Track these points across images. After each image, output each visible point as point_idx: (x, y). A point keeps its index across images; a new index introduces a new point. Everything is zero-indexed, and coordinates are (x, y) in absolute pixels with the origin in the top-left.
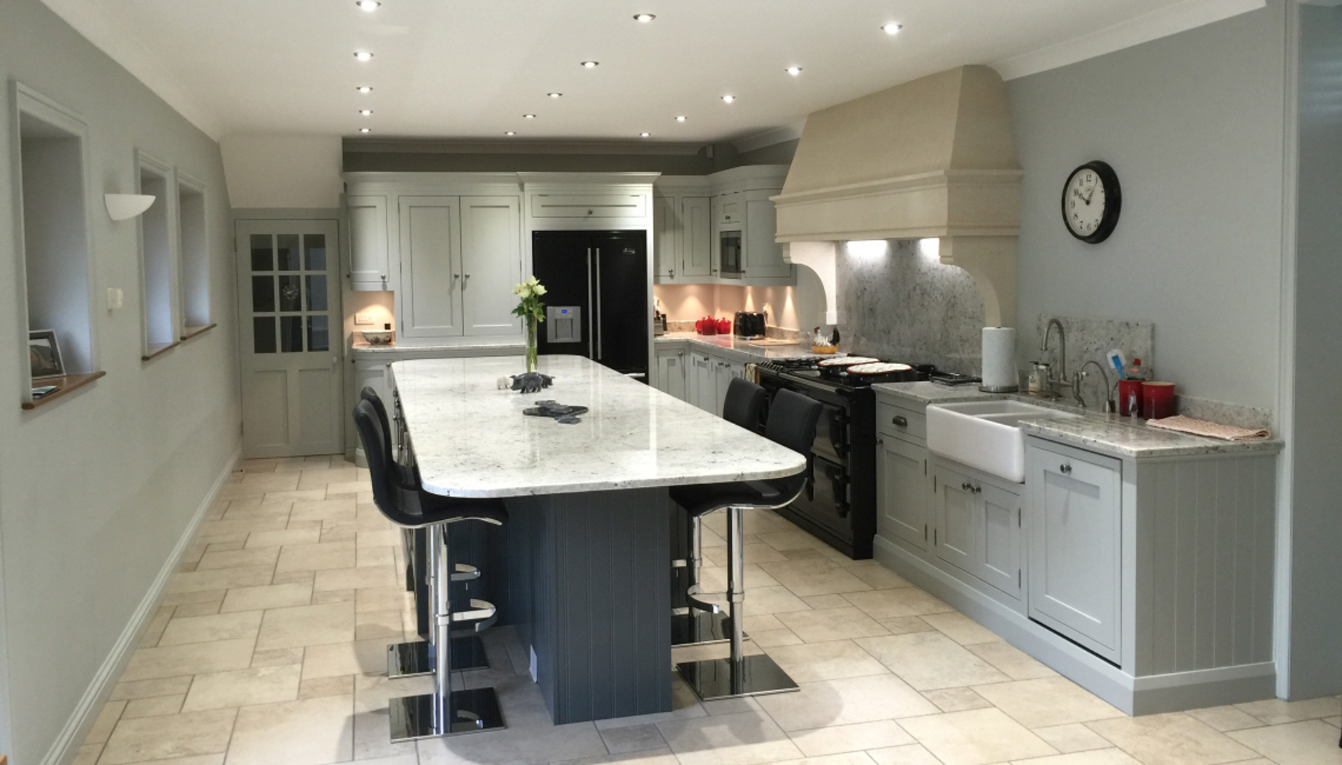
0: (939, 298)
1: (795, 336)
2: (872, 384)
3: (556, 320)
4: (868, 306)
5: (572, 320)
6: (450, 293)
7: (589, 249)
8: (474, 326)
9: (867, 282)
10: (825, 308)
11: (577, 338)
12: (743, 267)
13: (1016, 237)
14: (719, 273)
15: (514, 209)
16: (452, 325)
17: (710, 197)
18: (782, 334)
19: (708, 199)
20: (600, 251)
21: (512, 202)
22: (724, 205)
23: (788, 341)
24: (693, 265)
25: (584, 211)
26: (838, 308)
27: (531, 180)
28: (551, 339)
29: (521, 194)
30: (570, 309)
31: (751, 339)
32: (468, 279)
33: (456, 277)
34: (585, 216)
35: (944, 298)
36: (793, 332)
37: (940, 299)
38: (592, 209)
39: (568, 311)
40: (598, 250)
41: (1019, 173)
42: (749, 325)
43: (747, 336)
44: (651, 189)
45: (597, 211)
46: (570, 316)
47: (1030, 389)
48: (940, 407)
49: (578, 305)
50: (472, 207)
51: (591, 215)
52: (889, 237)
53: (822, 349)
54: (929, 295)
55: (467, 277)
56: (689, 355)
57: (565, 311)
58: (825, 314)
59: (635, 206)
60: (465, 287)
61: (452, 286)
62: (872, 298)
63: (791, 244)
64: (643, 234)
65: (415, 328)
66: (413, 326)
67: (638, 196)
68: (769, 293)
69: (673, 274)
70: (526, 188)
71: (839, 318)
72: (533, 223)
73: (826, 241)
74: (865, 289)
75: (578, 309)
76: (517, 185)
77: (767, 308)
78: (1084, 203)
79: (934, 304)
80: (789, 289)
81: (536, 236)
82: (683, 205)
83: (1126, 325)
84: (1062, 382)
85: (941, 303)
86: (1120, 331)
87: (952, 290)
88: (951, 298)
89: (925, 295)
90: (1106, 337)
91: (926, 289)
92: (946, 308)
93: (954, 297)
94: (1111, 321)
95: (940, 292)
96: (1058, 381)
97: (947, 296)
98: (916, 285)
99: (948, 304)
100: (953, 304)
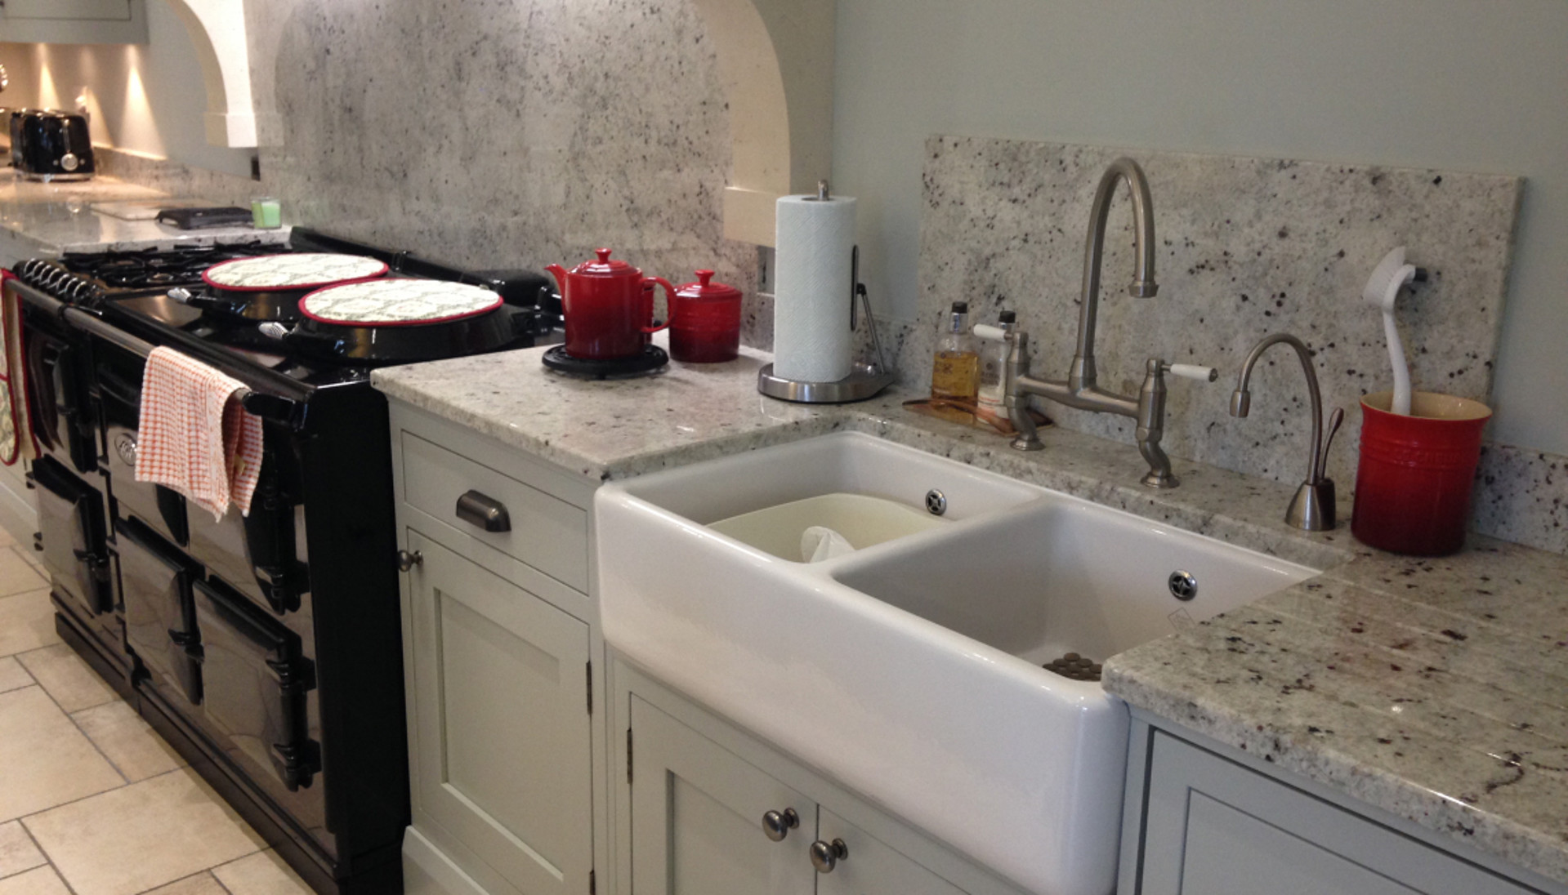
0: (553, 79)
1: (155, 172)
2: (377, 372)
4: (338, 100)
9: (331, 30)
10: (221, 102)
18: (127, 168)
26: (258, 104)
35: (570, 79)
36: (151, 161)
37: (558, 82)
42: (47, 143)
54: (522, 71)
58: (223, 121)
62: (349, 75)
68: (87, 62)
71: (262, 130)
74: (328, 51)
79: (538, 95)
80: (132, 55)
83: (1367, 182)
84: (1084, 394)
85: (563, 94)
86: (1329, 204)
87: (599, 56)
88: (596, 78)
89: (508, 69)
90: (1250, 224)
91: (512, 51)
92: (579, 111)
93: (606, 75)
94: (1282, 165)
95: (559, 61)
96: (1064, 389)
97: (583, 71)
98: (478, 38)
99: (585, 97)
100: (603, 99)
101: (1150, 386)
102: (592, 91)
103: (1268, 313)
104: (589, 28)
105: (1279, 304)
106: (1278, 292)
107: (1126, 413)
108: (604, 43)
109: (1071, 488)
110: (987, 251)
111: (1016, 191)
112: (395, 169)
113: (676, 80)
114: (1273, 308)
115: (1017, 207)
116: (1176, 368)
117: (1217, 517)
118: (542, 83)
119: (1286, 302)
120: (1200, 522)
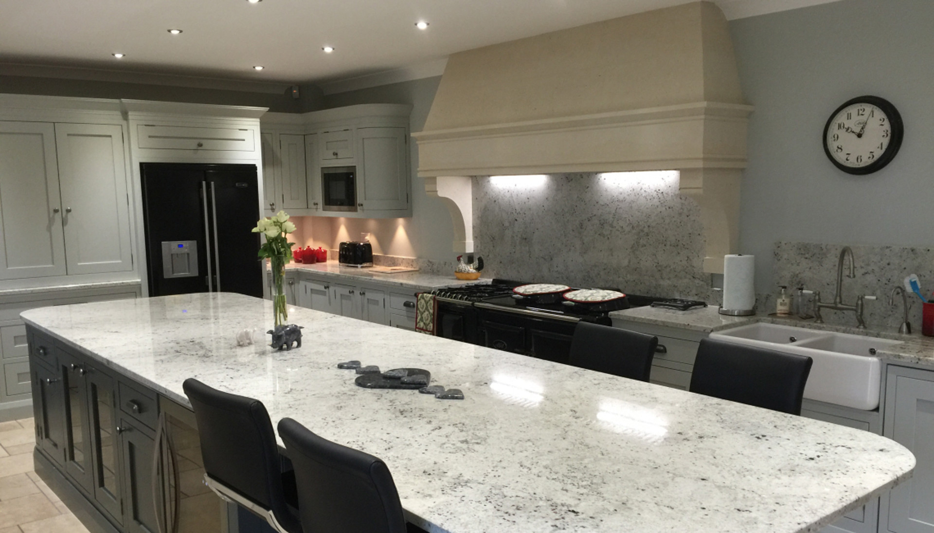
0: (625, 228)
2: (611, 313)
3: (172, 255)
4: (519, 236)
5: (188, 254)
6: (49, 229)
7: (204, 183)
8: (79, 264)
11: (195, 273)
12: (360, 198)
13: (743, 170)
14: (320, 205)
15: (117, 137)
16: (53, 263)
17: (304, 135)
18: (393, 262)
19: (303, 136)
20: (215, 184)
21: (115, 132)
22: (327, 142)
23: (403, 268)
24: (291, 199)
25: (193, 144)
27: (136, 109)
28: (168, 274)
29: (124, 123)
30: (186, 244)
31: (362, 267)
32: (69, 214)
33: (56, 211)
34: (195, 148)
35: (633, 227)
36: (408, 259)
37: (627, 228)
38: (203, 142)
39: (184, 245)
40: (212, 183)
41: (749, 108)
42: (359, 253)
43: (357, 264)
44: (258, 124)
45: (207, 144)
46: (185, 250)
47: (778, 312)
48: (721, 334)
49: (196, 240)
50: (68, 135)
51: (200, 148)
52: (552, 172)
53: (468, 276)
54: (611, 225)
55: (68, 211)
56: (299, 283)
57: (181, 246)
58: (465, 243)
59: (244, 140)
60: (66, 223)
61: (51, 221)
62: (526, 228)
63: (437, 178)
64: (253, 168)
65: (9, 268)
66: (7, 267)
67: (246, 130)
69: (274, 207)
70: (130, 117)
72: (141, 154)
73: (464, 176)
75: (195, 242)
76: (119, 113)
77: (370, 239)
78: (854, 137)
79: (618, 233)
80: (401, 221)
81: (145, 168)
82: (280, 141)
83: (910, 251)
84: (840, 306)
85: (629, 232)
86: (901, 256)
87: (646, 221)
88: (644, 227)
89: (605, 225)
90: (879, 262)
91: (607, 220)
92: (636, 237)
93: (649, 226)
94: (887, 248)
95: (628, 222)
96: (833, 305)
97: (638, 226)
98: (591, 216)
99: (639, 233)
100: (647, 233)
101: (860, 302)
102: (642, 231)
103: (886, 284)
104: (642, 213)
105: (889, 281)
106: (888, 278)
107: (852, 309)
108: (649, 217)
109: (837, 330)
110: (797, 272)
111: (807, 256)
112: (547, 257)
113: (679, 227)
114: (887, 282)
115: (807, 260)
116: (867, 297)
117: (881, 333)
118: (620, 229)
119: (891, 280)
120: (876, 335)
